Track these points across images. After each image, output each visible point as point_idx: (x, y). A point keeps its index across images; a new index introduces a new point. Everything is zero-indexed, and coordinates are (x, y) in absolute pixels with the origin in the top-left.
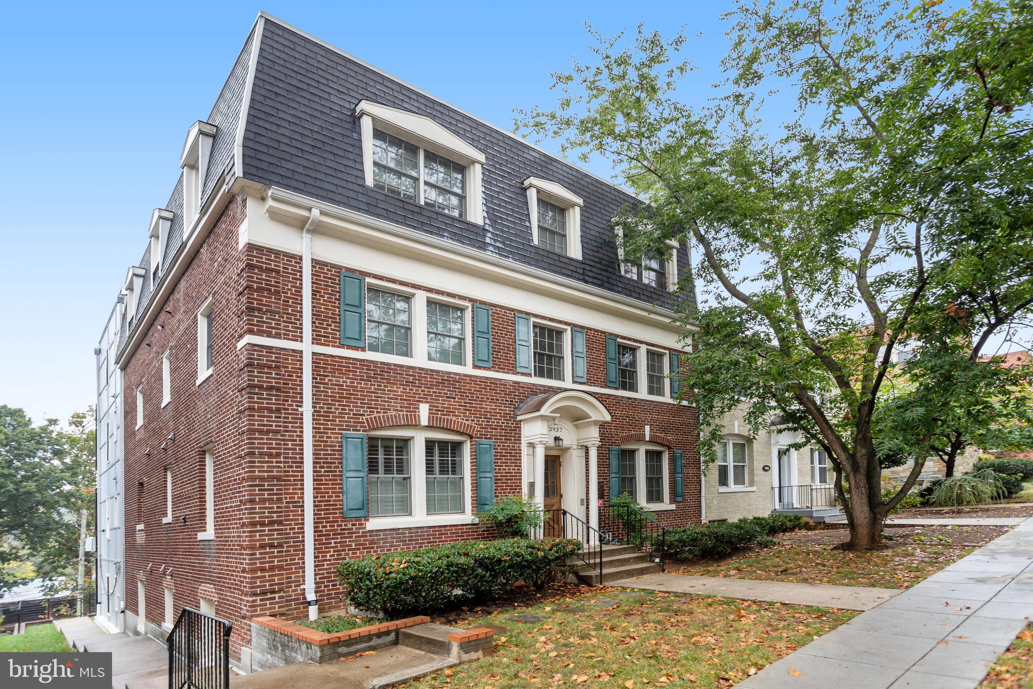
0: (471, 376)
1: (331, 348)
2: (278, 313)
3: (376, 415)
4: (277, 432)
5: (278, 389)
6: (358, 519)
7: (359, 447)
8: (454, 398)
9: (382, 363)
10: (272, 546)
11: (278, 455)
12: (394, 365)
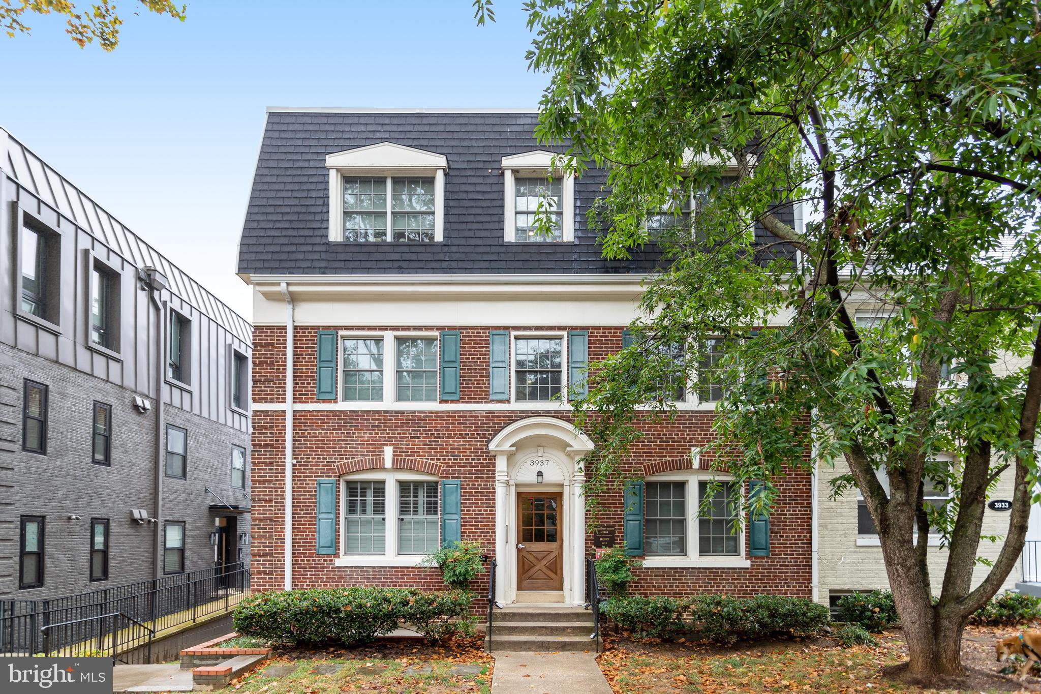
0: (437, 412)
1: (310, 404)
2: (273, 380)
3: (345, 461)
4: (270, 481)
5: (272, 446)
6: (328, 556)
7: (330, 492)
8: (419, 438)
9: (351, 411)
10: (265, 573)
11: (270, 500)
12: (362, 411)
